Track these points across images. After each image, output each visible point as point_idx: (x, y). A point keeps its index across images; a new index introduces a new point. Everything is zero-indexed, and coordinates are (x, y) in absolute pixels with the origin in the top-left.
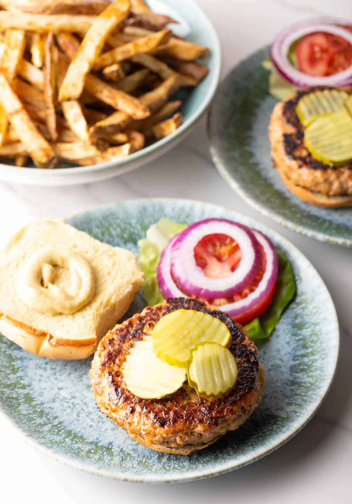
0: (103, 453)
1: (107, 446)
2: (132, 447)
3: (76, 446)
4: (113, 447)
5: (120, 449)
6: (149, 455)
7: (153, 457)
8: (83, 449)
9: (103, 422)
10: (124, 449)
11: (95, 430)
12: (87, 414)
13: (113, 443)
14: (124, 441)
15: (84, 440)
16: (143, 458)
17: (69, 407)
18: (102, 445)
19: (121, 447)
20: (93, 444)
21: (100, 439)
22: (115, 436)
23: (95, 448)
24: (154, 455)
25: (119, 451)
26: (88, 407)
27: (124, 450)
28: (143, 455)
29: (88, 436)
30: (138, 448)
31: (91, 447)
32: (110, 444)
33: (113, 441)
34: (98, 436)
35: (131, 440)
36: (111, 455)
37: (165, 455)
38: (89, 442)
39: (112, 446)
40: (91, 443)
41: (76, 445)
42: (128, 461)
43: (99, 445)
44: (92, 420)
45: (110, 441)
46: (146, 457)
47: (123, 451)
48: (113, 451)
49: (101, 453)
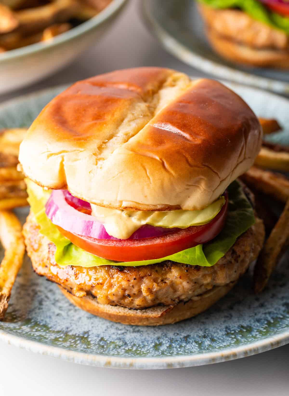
0: (75, 342)
1: (81, 335)
2: (116, 336)
3: (38, 334)
4: (89, 337)
5: (100, 338)
6: (141, 343)
7: (146, 345)
8: (47, 337)
9: (76, 310)
10: (105, 338)
11: (64, 319)
12: (53, 302)
13: (89, 332)
14: (106, 330)
15: (48, 328)
16: (132, 347)
17: (29, 295)
18: (74, 334)
19: (102, 336)
20: (61, 333)
21: (71, 328)
22: (93, 325)
23: (64, 337)
24: (148, 343)
25: (98, 340)
26: (54, 294)
27: (106, 340)
28: (132, 344)
29: (54, 325)
30: (125, 337)
31: (58, 335)
32: (85, 333)
33: (90, 329)
34: (68, 325)
35: (115, 328)
36: (87, 344)
37: (164, 344)
38: (56, 330)
39: (88, 335)
40: (58, 332)
41: (36, 333)
42: (111, 349)
43: (70, 334)
44: (61, 308)
45: (86, 330)
46: (137, 346)
47: (104, 340)
48: (89, 340)
49: (73, 341)
